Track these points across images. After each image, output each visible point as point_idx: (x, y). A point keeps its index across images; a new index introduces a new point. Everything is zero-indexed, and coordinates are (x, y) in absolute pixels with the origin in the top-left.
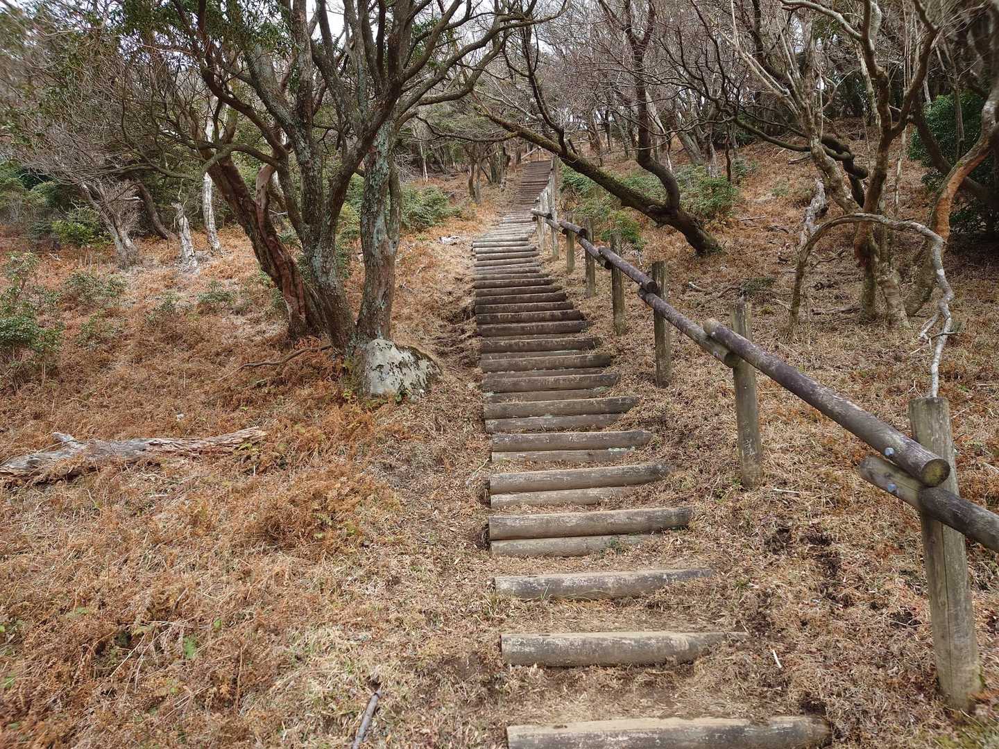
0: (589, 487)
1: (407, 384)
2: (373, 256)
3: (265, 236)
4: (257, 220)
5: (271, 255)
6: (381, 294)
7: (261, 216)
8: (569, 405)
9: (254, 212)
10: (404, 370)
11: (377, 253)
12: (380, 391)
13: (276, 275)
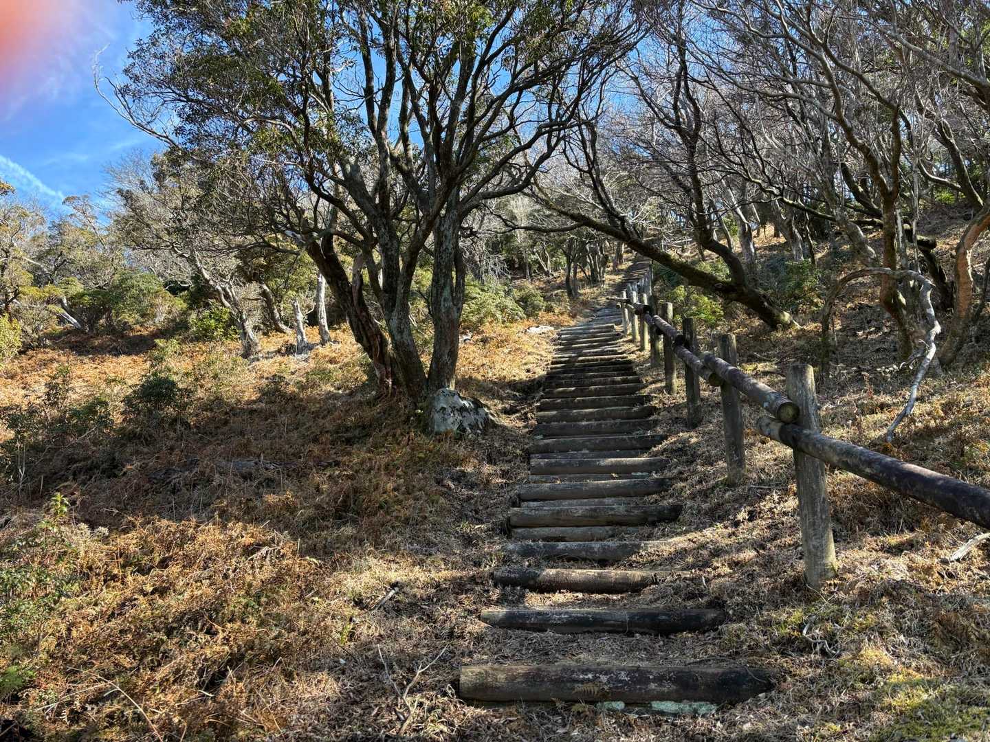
0: (604, 497)
1: (465, 424)
2: (440, 319)
3: (358, 312)
4: (352, 298)
5: (364, 328)
6: (447, 351)
7: (355, 295)
8: (603, 441)
9: (351, 293)
10: (464, 414)
11: (443, 317)
12: (442, 429)
13: (367, 345)
